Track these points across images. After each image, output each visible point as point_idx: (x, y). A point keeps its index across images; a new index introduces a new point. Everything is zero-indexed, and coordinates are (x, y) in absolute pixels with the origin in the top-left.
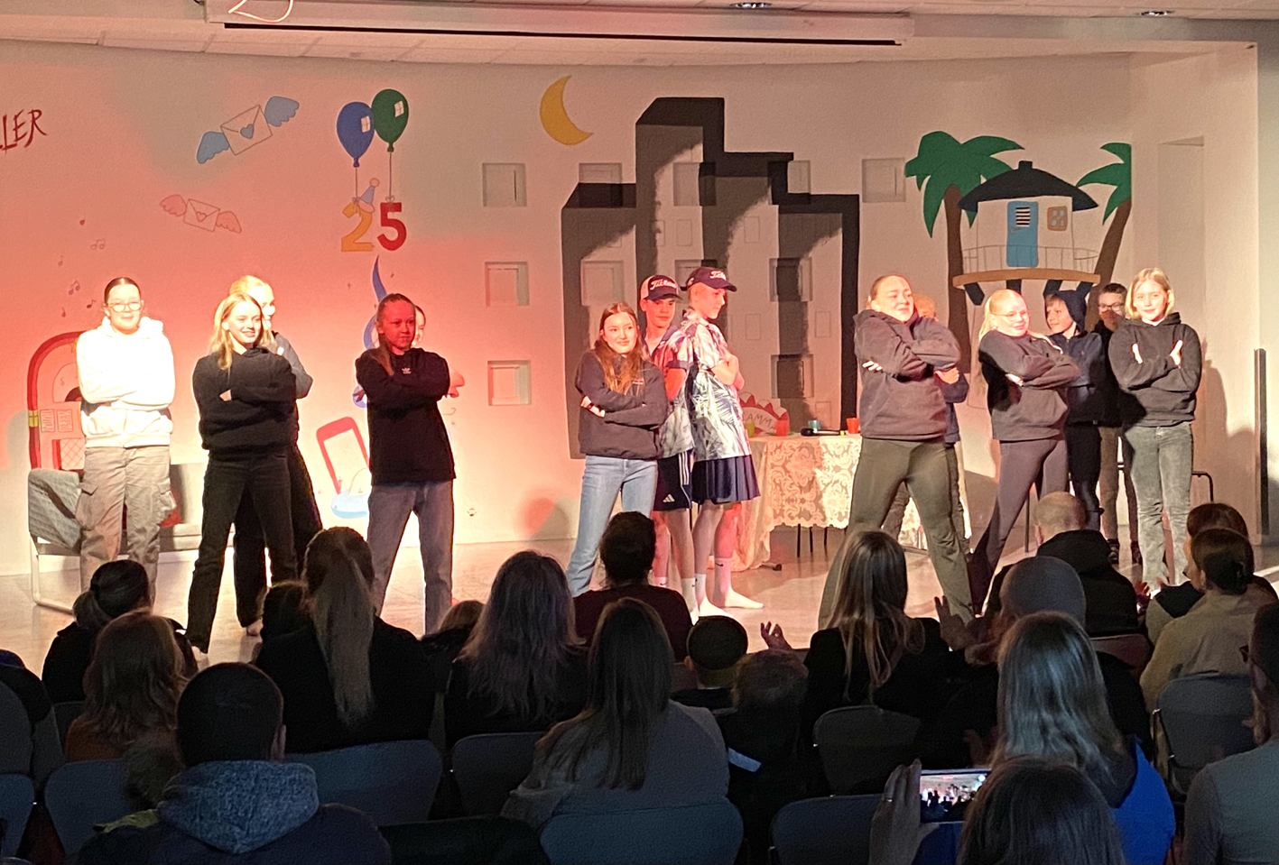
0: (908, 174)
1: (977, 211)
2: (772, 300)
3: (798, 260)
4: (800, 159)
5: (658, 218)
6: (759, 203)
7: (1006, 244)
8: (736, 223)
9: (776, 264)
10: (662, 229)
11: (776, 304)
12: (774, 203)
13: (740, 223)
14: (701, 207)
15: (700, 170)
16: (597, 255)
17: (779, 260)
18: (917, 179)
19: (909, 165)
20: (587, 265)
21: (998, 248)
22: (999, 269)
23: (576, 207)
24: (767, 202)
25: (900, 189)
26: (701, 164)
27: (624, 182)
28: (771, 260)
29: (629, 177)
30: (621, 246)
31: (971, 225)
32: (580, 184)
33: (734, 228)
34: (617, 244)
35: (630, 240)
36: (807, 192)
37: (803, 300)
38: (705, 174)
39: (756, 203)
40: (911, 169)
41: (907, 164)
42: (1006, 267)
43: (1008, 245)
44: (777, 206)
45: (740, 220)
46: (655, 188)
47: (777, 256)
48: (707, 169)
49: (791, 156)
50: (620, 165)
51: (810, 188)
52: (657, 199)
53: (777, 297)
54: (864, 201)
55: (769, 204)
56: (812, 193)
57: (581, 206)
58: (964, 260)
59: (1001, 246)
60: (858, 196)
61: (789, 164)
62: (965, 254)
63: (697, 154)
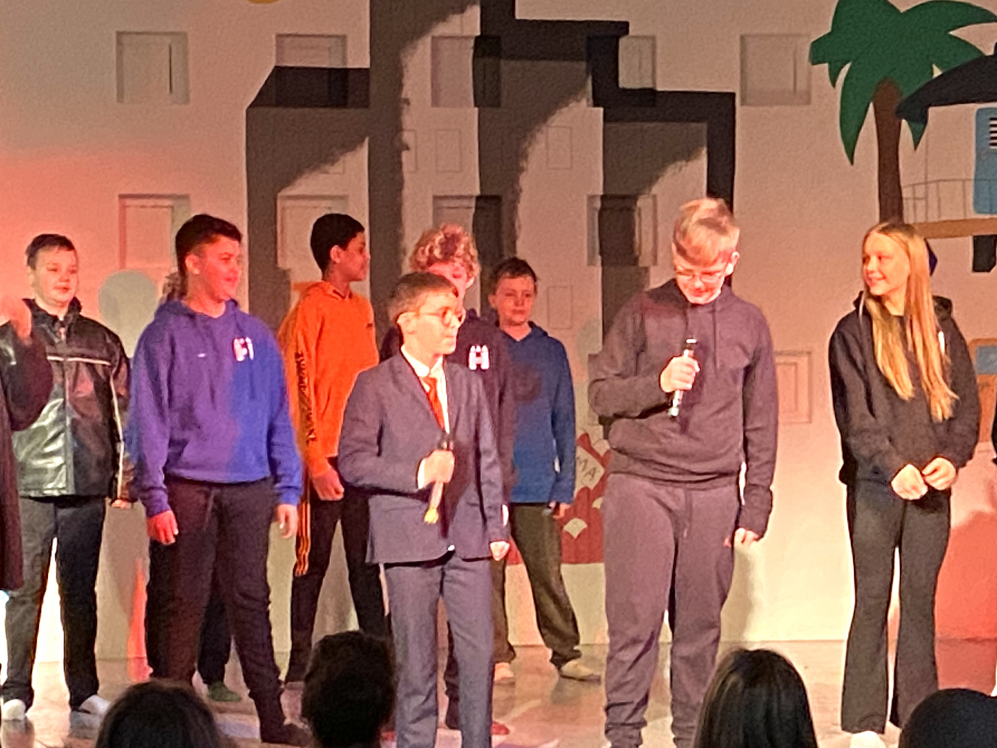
0: (816, 59)
1: (925, 123)
2: (591, 262)
3: (634, 198)
4: (640, 33)
5: (404, 127)
6: (571, 105)
7: (972, 177)
8: (533, 136)
9: (598, 204)
10: (411, 143)
11: (598, 270)
12: (596, 105)
13: (540, 136)
14: (476, 109)
15: (476, 47)
16: (305, 185)
17: (603, 198)
18: (830, 70)
19: (816, 45)
20: (289, 203)
21: (959, 184)
22: (962, 218)
23: (270, 105)
24: (584, 102)
25: (802, 85)
26: (477, 38)
27: (349, 66)
28: (591, 198)
29: (359, 58)
30: (344, 171)
31: (916, 144)
32: (276, 67)
33: (530, 144)
34: (337, 168)
35: (357, 162)
36: (650, 86)
37: (641, 265)
38: (483, 56)
39: (567, 105)
40: (820, 52)
41: (814, 42)
42: (973, 215)
43: (976, 180)
44: (601, 110)
45: (539, 130)
46: (402, 76)
47: (601, 193)
48: (486, 46)
49: (623, 28)
50: (343, 38)
51: (654, 82)
52: (403, 96)
53: (599, 257)
54: (743, 102)
55: (588, 106)
56: (659, 89)
57: (279, 103)
58: (904, 201)
59: (964, 181)
60: (733, 95)
61: (623, 42)
62: (906, 193)
63: (470, 22)
